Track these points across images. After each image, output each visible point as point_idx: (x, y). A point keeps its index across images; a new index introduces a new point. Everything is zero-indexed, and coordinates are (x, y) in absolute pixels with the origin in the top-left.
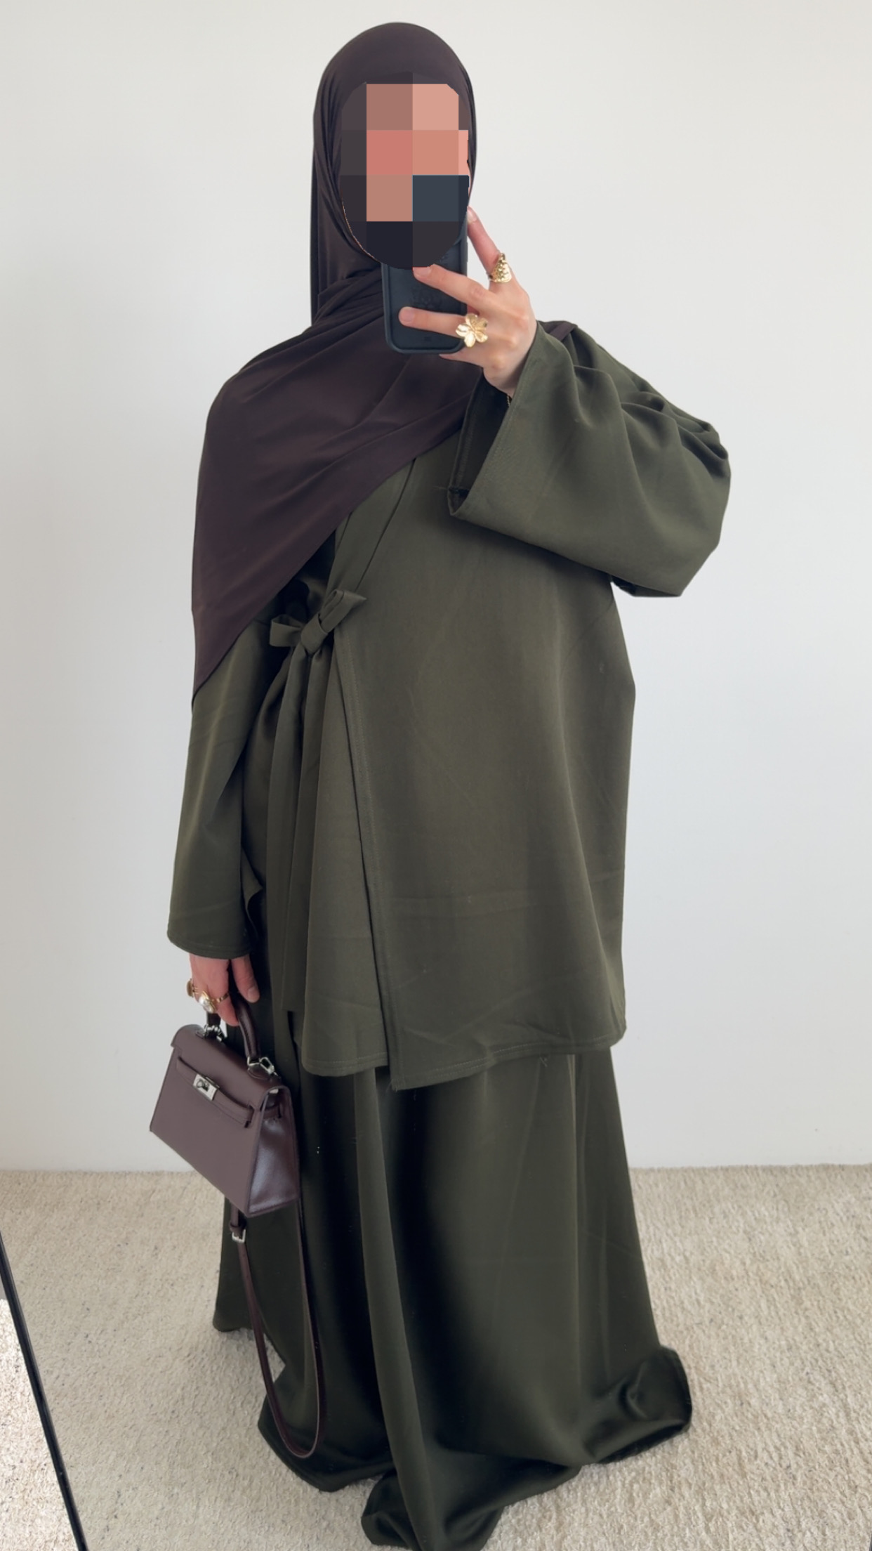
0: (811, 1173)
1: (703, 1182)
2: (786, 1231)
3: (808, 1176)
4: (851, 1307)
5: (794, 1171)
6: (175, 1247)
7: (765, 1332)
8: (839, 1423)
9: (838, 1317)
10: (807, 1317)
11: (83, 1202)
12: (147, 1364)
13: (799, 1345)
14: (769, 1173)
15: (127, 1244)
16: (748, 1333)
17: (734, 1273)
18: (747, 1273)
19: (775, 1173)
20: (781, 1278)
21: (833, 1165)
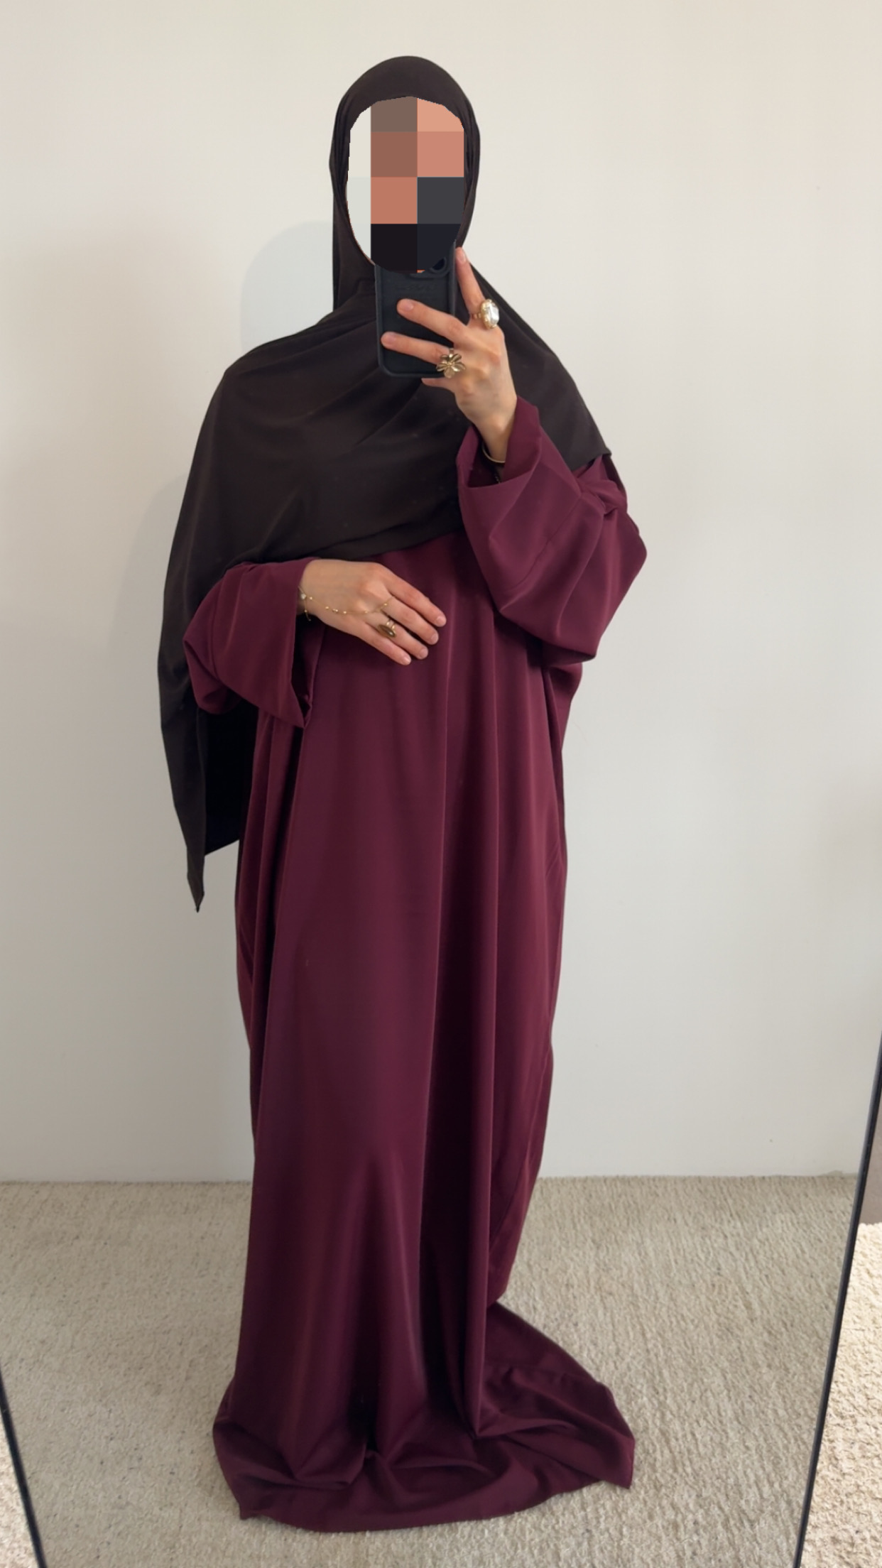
0: (669, 1185)
1: (559, 1192)
2: (633, 1240)
4: (685, 1312)
5: (652, 1182)
7: (596, 1338)
8: (655, 1424)
9: (671, 1323)
10: (641, 1324)
13: (627, 1350)
17: (575, 1282)
18: (589, 1282)
19: (632, 1183)
20: (620, 1286)
21: (690, 1177)
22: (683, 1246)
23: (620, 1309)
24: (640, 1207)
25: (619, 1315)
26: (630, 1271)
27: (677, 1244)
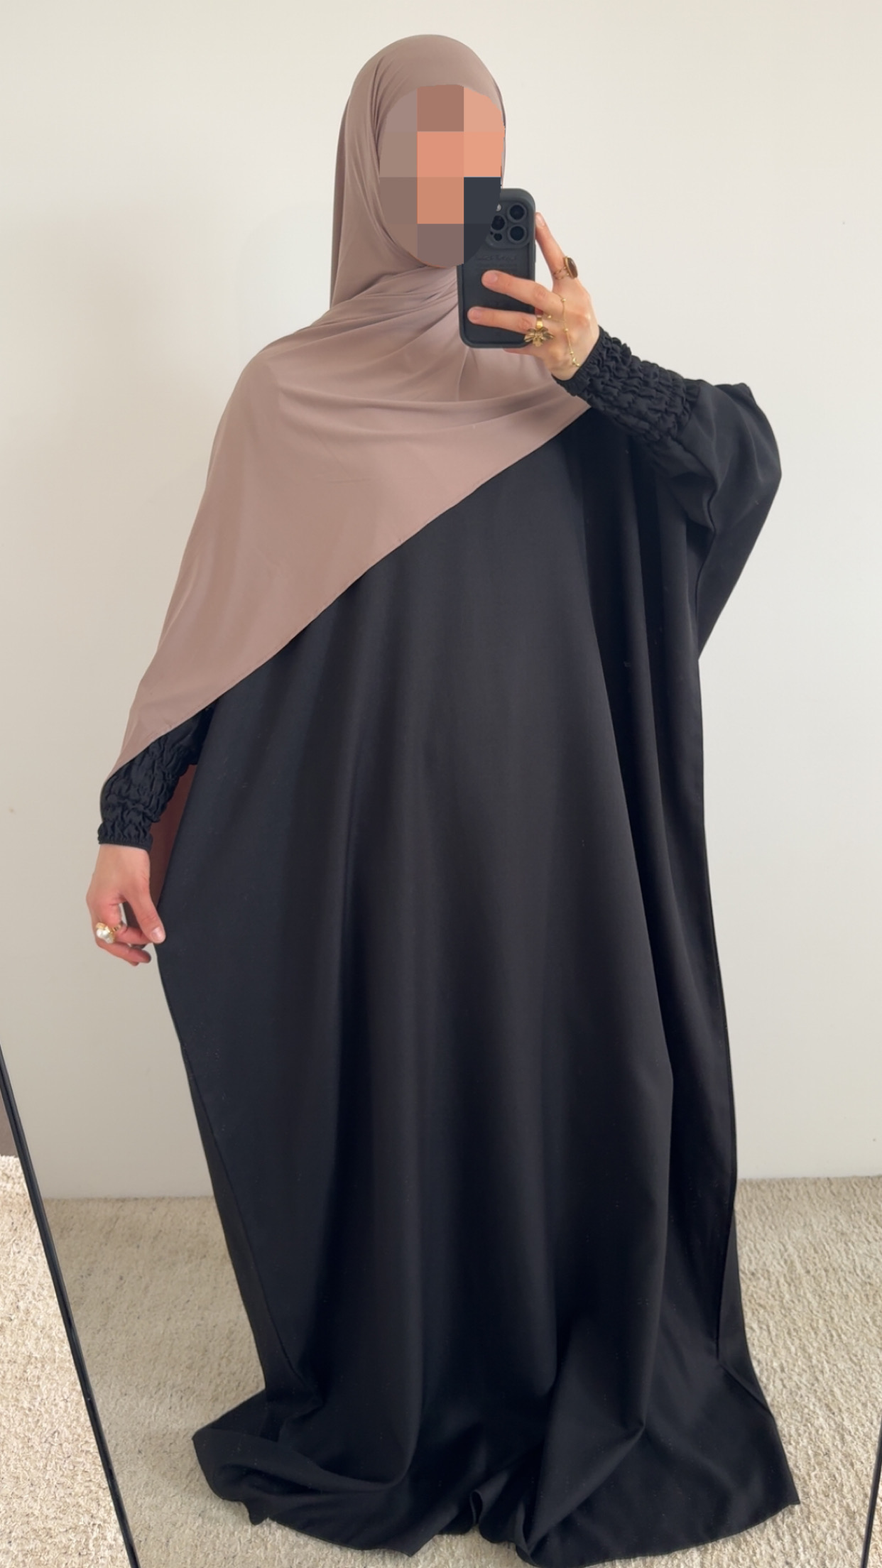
6: (141, 1277)
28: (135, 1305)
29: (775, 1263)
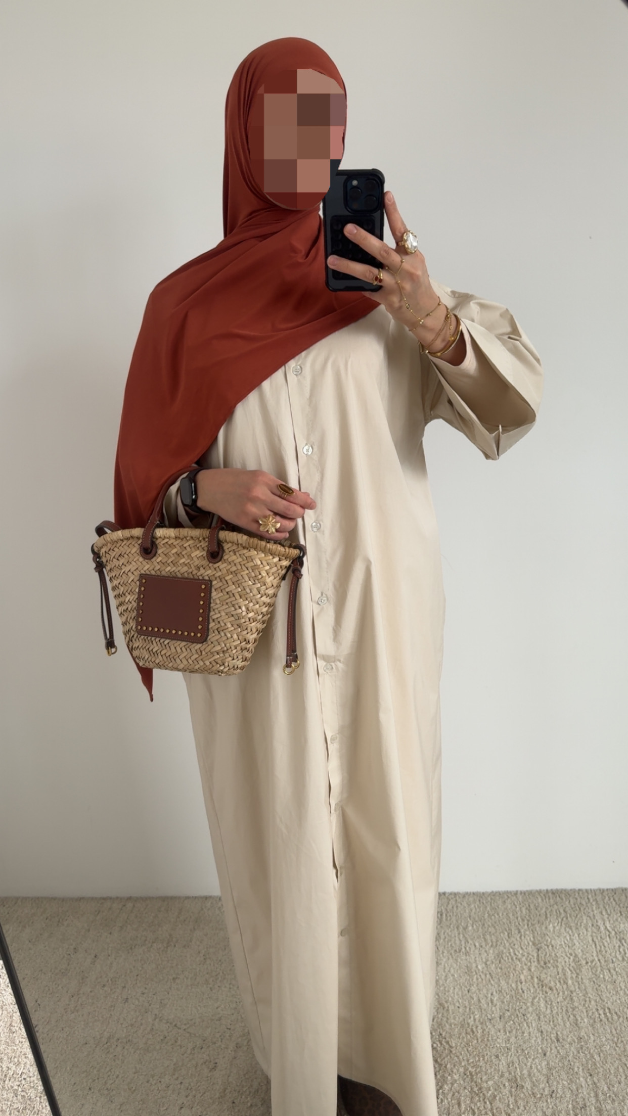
0: (590, 896)
1: (505, 903)
2: (565, 943)
3: (588, 898)
4: (609, 1004)
5: (577, 894)
6: (109, 956)
9: (600, 1014)
10: (574, 1016)
11: (48, 920)
12: (76, 1049)
13: (565, 1037)
14: (558, 896)
15: (76, 952)
16: (529, 1027)
17: (522, 977)
18: (532, 978)
19: (563, 896)
20: (557, 982)
21: (607, 890)
22: (605, 946)
23: (558, 1002)
24: (568, 915)
25: (558, 1008)
26: (563, 969)
27: (601, 947)
28: (101, 977)
29: (564, 955)
